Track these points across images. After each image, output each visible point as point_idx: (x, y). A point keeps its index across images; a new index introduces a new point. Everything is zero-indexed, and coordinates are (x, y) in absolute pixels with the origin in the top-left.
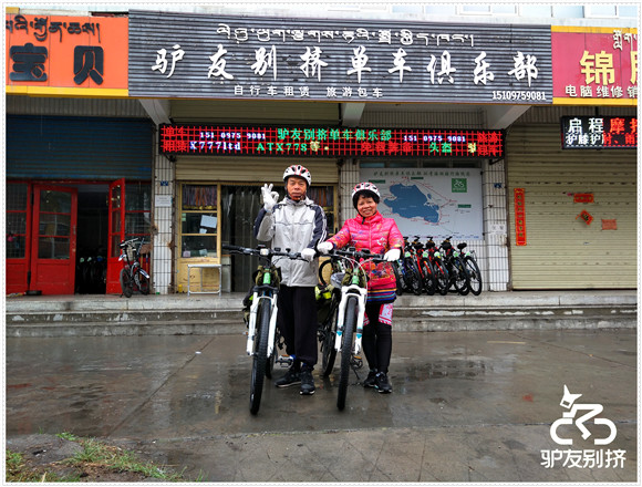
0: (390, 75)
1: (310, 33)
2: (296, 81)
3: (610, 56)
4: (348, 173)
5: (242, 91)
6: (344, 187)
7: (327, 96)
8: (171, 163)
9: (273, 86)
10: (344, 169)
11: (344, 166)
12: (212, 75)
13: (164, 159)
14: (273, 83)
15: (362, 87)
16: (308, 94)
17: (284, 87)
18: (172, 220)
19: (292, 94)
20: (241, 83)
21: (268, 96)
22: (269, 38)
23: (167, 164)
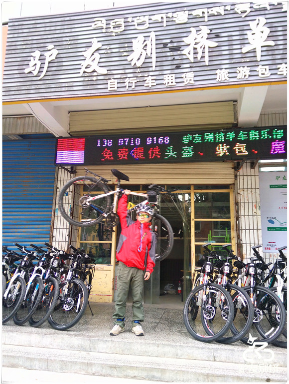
1: (195, 13)
2: (178, 67)
4: (245, 177)
5: (116, 86)
6: (242, 193)
7: (217, 80)
8: (72, 175)
9: (151, 76)
10: (241, 174)
11: (241, 171)
12: (84, 72)
13: (66, 172)
14: (151, 73)
15: (262, 65)
16: (193, 80)
17: (165, 76)
18: (69, 229)
19: (174, 84)
20: (116, 76)
21: (145, 88)
22: (147, 25)
23: (68, 175)
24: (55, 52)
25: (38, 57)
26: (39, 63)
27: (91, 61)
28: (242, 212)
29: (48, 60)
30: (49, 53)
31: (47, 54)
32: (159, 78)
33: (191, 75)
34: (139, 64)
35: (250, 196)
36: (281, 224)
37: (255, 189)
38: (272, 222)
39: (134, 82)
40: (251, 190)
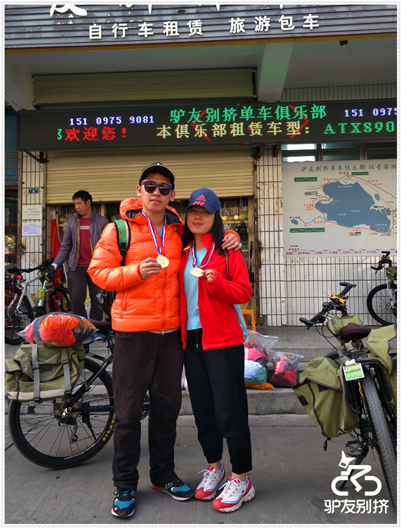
2: (181, 12)
4: (266, 168)
5: (100, 34)
6: (262, 187)
7: (231, 32)
8: (42, 165)
9: (148, 22)
10: (261, 163)
11: (261, 160)
12: (56, 12)
13: (33, 160)
14: (147, 19)
15: (285, 15)
16: (200, 31)
17: (165, 23)
18: (43, 236)
19: (177, 34)
20: (99, 21)
21: (138, 38)
23: (38, 166)
28: (261, 211)
32: (157, 26)
33: (197, 23)
34: (130, 5)
35: (271, 190)
36: (306, 225)
37: (278, 182)
38: (296, 223)
39: (124, 29)
40: (271, 184)
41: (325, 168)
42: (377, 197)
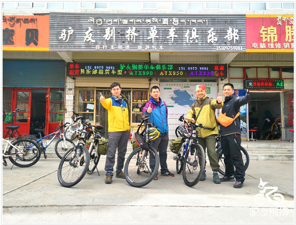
0: (168, 39)
1: (131, 20)
2: (124, 42)
3: (275, 28)
5: (99, 48)
7: (138, 49)
9: (113, 45)
10: (152, 83)
11: (152, 81)
12: (86, 41)
15: (154, 45)
16: (129, 48)
17: (118, 45)
18: (73, 106)
19: (122, 49)
20: (99, 44)
22: (112, 23)
23: (72, 80)
24: (72, 31)
25: (65, 32)
26: (65, 35)
27: (88, 36)
29: (69, 34)
30: (70, 31)
31: (69, 31)
32: (116, 46)
33: (128, 46)
34: (108, 39)
39: (106, 47)
41: (175, 85)
42: (192, 95)
